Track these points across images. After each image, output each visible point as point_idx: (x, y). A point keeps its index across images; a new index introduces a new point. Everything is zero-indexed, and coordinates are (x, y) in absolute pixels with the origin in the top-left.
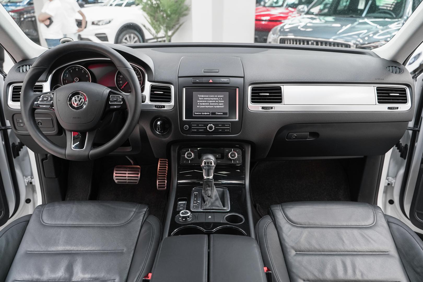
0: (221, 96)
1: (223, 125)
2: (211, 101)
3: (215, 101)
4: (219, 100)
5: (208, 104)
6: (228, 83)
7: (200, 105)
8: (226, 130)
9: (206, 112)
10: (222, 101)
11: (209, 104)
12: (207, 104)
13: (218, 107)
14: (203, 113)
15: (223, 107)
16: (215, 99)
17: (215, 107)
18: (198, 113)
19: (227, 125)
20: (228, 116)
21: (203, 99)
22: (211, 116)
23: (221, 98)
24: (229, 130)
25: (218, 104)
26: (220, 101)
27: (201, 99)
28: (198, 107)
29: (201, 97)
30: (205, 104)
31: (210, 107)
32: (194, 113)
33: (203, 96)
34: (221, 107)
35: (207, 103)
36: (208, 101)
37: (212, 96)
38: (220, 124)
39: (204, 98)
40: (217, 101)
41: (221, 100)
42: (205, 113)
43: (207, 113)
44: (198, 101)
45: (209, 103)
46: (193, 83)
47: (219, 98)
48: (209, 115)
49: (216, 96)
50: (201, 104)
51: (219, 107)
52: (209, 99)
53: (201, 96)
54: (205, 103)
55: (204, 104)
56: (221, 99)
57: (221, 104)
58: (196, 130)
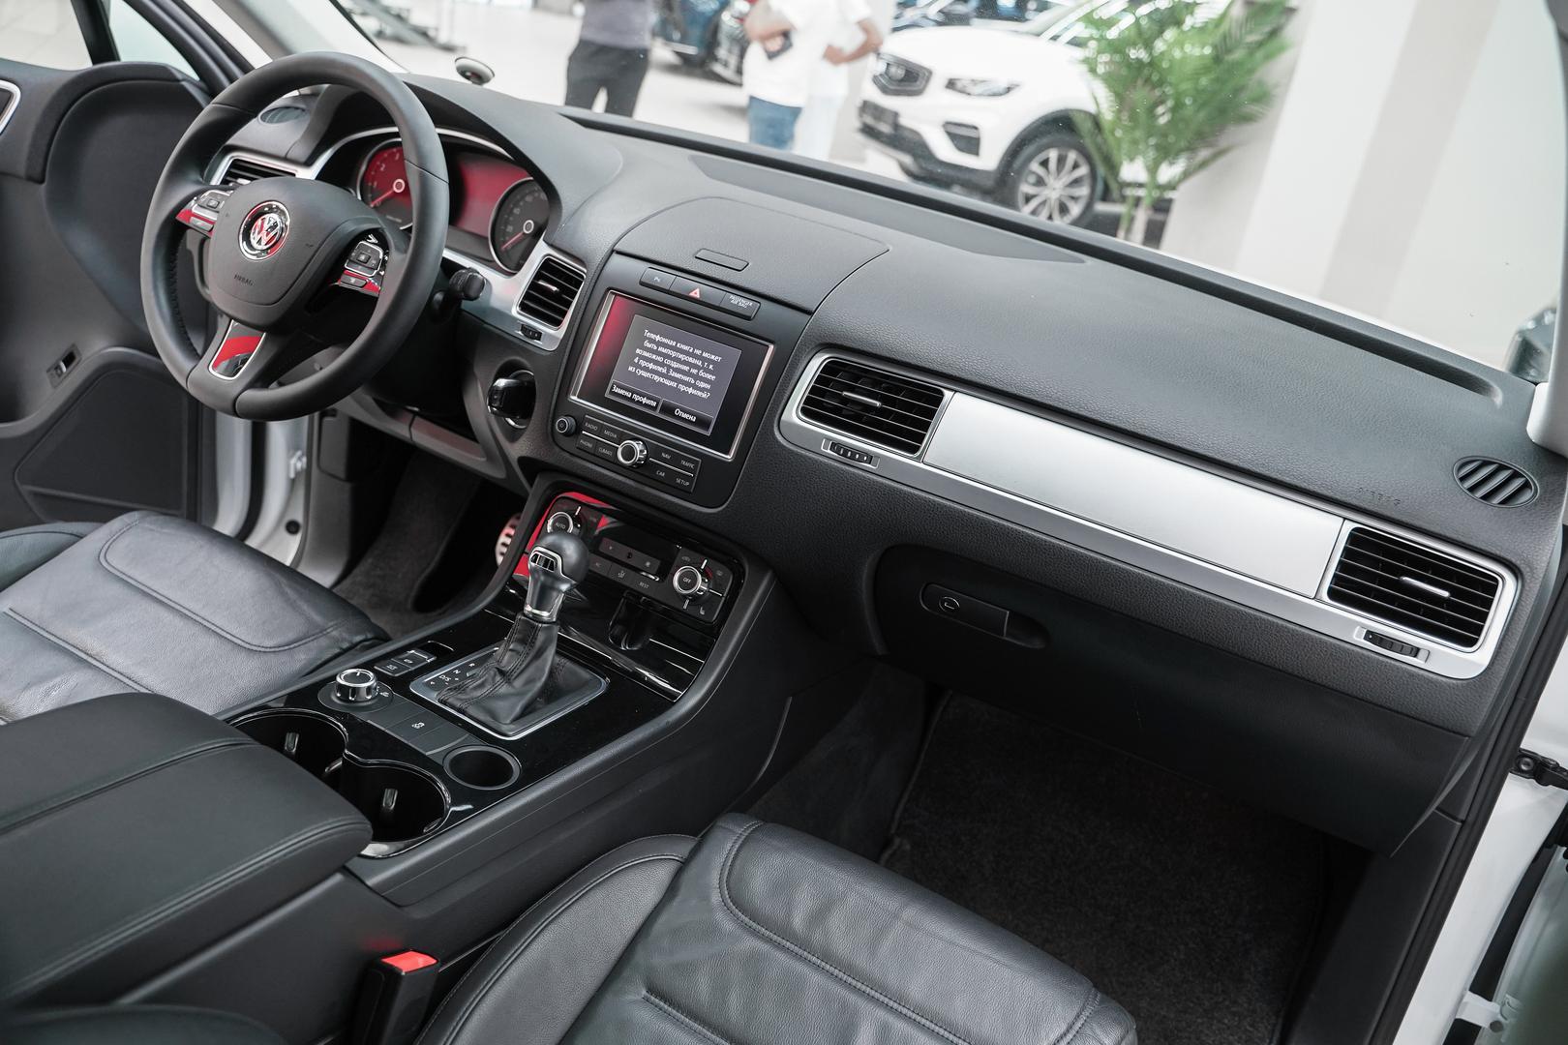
0: (713, 357)
1: (676, 460)
2: (675, 365)
3: (686, 368)
4: (703, 368)
5: (664, 371)
6: (748, 318)
7: (637, 366)
8: (678, 481)
9: (649, 398)
10: (709, 376)
11: (668, 371)
12: (660, 369)
13: (690, 390)
14: (636, 397)
15: (704, 396)
16: (691, 360)
17: (682, 388)
18: (622, 392)
19: (687, 464)
20: (708, 433)
21: (655, 348)
22: (657, 414)
23: (710, 361)
24: (688, 484)
25: (693, 382)
26: (702, 374)
27: (649, 345)
28: (630, 369)
29: (652, 341)
30: (655, 367)
31: (668, 382)
32: (612, 388)
33: (658, 338)
34: (699, 393)
35: (662, 365)
36: (668, 362)
37: (686, 348)
38: (667, 452)
39: (659, 344)
40: (694, 371)
41: (707, 371)
42: (644, 400)
43: (649, 402)
44: (638, 351)
45: (669, 367)
46: (642, 284)
47: (704, 360)
48: (654, 408)
49: (698, 352)
50: (643, 363)
51: (695, 392)
52: (674, 354)
53: (653, 336)
54: (656, 363)
55: (651, 366)
56: (708, 366)
57: (702, 385)
58: (590, 445)
